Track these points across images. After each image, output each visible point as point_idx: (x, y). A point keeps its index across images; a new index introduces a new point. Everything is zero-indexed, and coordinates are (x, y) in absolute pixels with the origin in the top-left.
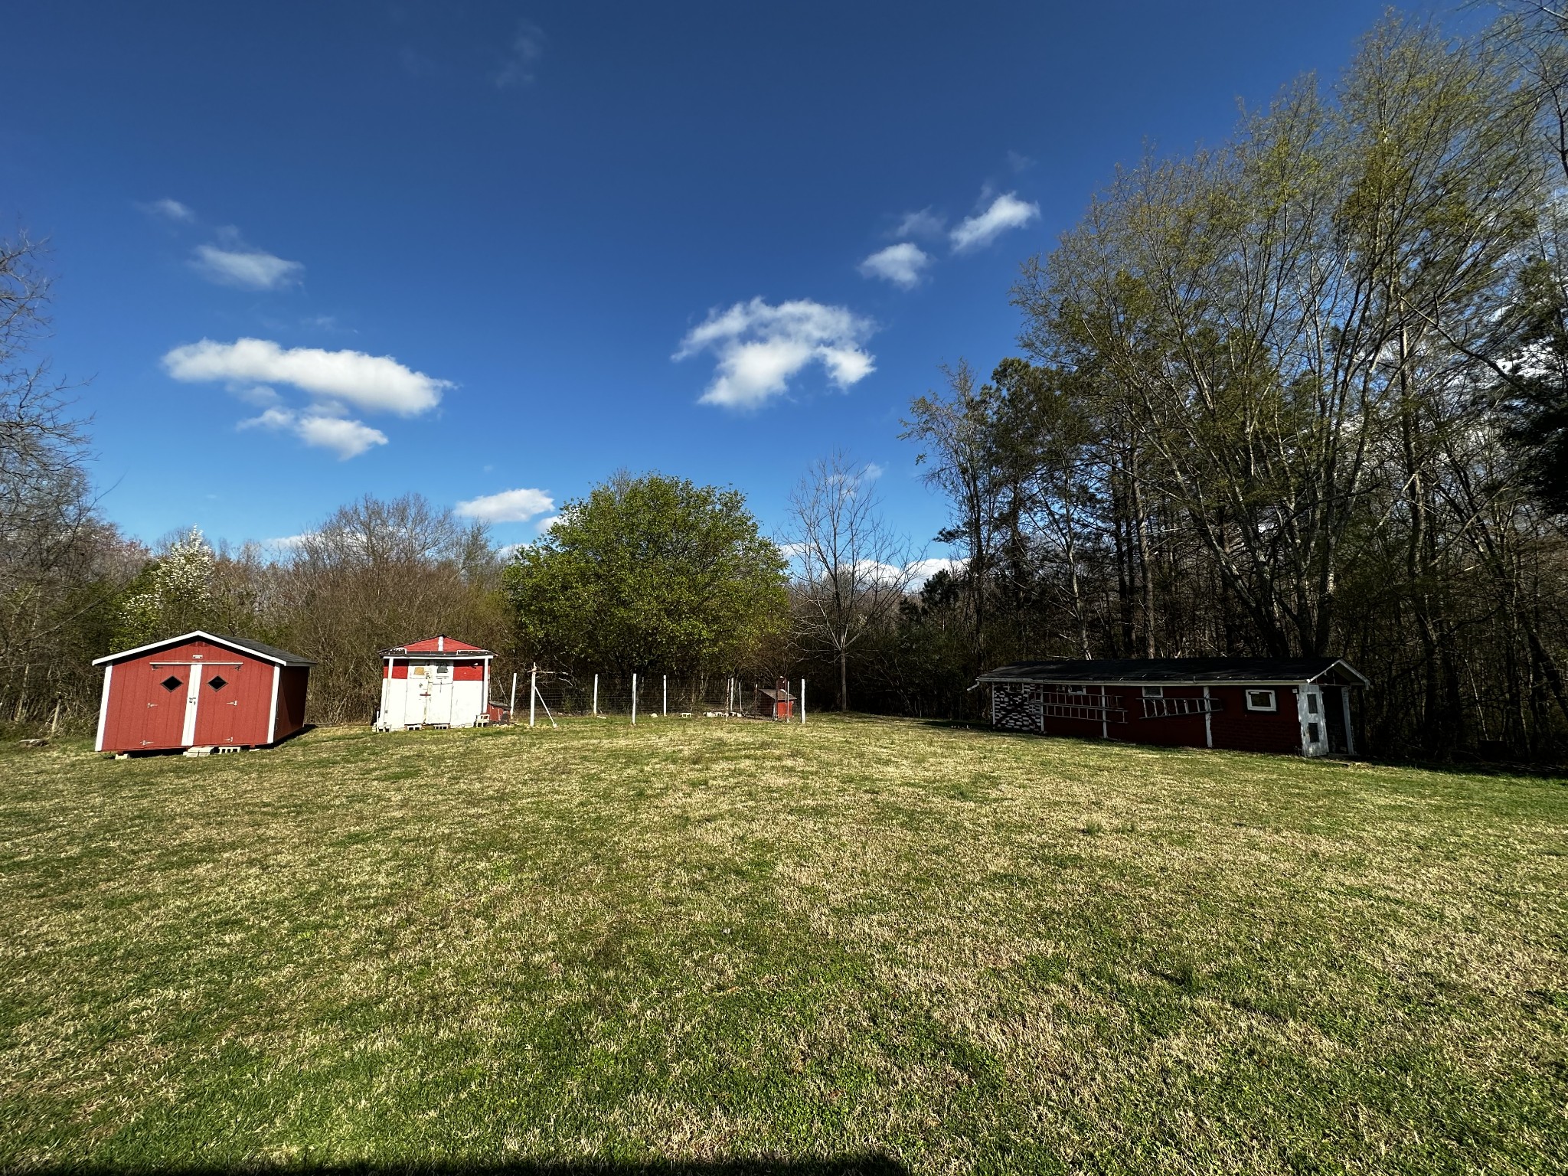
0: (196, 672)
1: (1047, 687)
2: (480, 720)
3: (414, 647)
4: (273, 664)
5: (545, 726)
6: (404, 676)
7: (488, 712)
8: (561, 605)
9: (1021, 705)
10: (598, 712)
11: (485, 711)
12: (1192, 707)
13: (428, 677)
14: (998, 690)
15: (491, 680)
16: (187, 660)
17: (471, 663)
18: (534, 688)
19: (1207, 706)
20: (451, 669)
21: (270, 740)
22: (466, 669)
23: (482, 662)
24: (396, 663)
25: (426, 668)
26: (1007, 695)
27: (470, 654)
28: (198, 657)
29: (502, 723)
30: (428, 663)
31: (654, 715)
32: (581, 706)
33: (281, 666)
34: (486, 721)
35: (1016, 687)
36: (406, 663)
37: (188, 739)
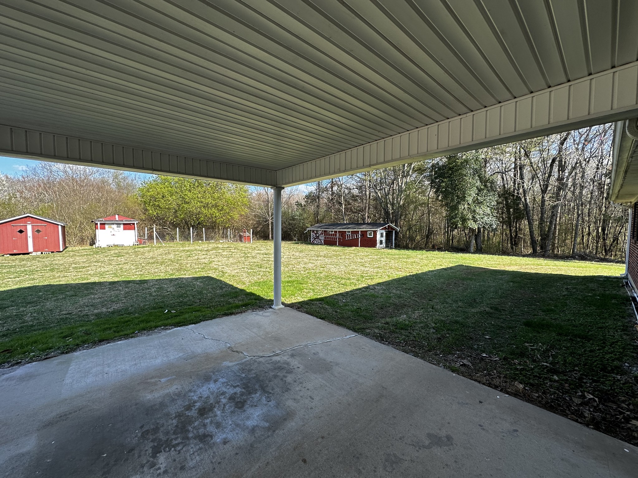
0: (29, 228)
1: (325, 231)
2: (135, 243)
3: (107, 219)
4: (58, 225)
5: (160, 245)
6: (104, 228)
7: (138, 241)
8: (162, 203)
9: (318, 236)
10: (179, 241)
11: (137, 240)
12: (356, 237)
13: (113, 229)
14: (313, 232)
15: (138, 230)
16: (25, 223)
17: (130, 224)
18: (155, 232)
19: (360, 236)
20: (122, 226)
21: (61, 250)
22: (128, 226)
23: (134, 224)
24: (101, 224)
25: (112, 226)
26: (315, 234)
27: (129, 221)
28: (29, 223)
29: (144, 244)
30: (113, 224)
31: (200, 242)
32: (173, 239)
33: (61, 225)
34: (138, 243)
35: (317, 231)
36: (104, 224)
37: (31, 249)
